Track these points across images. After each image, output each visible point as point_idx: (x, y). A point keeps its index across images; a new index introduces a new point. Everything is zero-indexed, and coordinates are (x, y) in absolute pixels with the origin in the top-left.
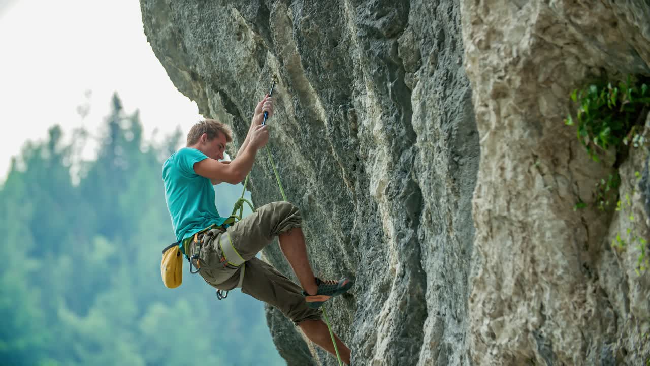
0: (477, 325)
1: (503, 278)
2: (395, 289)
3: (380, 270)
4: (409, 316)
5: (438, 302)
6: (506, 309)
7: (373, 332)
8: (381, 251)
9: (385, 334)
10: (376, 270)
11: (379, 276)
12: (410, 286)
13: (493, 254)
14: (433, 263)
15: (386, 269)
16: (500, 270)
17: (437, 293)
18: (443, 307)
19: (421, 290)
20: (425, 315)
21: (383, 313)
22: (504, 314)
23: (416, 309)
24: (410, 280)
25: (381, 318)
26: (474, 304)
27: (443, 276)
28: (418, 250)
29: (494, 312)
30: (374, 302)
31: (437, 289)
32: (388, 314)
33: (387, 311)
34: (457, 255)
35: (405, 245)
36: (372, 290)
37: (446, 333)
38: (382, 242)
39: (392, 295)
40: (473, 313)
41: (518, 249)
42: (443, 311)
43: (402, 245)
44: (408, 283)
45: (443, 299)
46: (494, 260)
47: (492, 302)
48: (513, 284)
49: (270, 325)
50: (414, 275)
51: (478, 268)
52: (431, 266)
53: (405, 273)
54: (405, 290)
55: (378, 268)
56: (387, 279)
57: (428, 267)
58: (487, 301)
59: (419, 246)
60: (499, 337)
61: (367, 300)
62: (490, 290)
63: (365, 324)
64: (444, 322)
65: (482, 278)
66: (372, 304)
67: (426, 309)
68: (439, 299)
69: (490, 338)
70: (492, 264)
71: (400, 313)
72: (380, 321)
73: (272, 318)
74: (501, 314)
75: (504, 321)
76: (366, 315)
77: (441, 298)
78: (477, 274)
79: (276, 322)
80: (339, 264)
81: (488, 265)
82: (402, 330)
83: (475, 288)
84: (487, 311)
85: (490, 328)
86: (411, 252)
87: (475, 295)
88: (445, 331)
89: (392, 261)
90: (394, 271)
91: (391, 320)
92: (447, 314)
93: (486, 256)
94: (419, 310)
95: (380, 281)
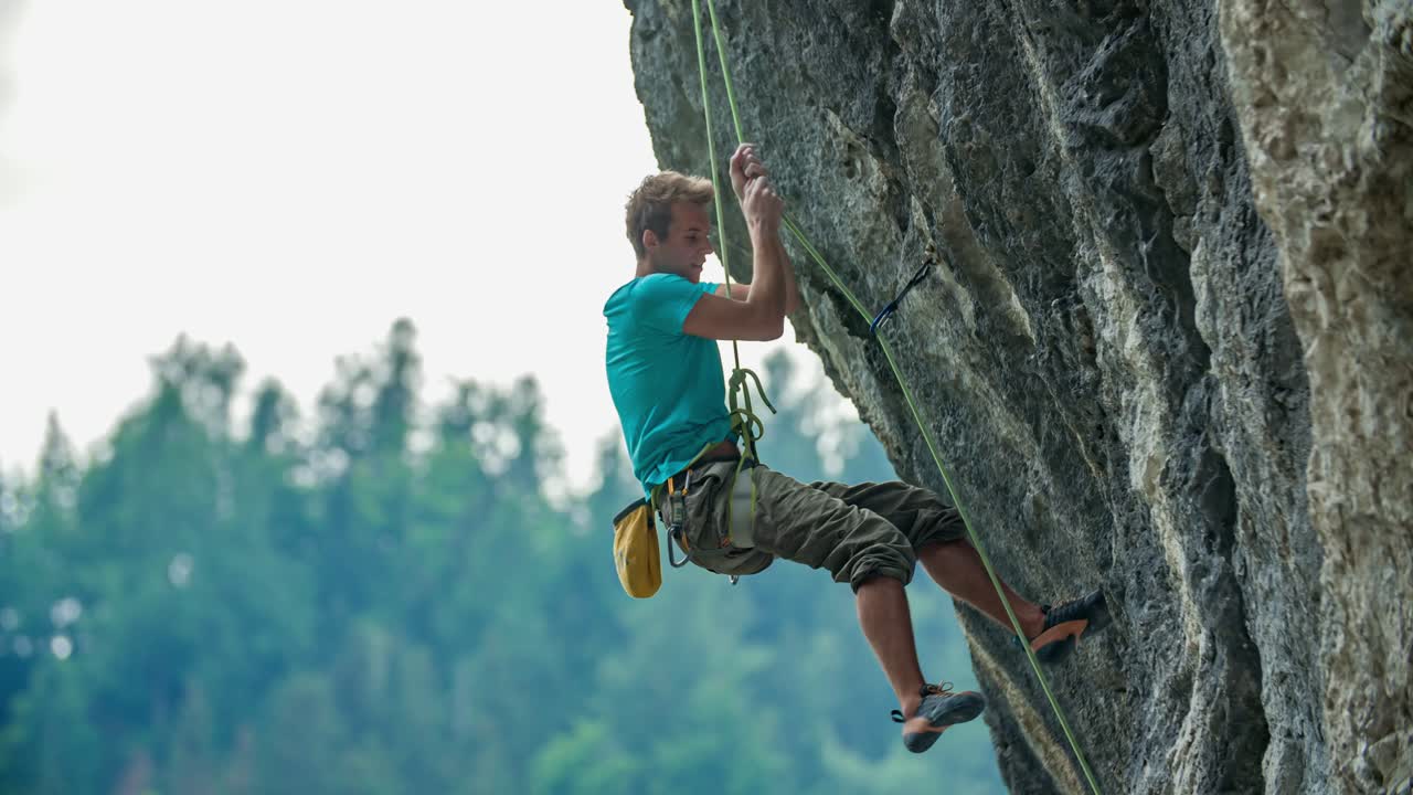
0: (1345, 756)
1: (1385, 649)
2: (1199, 690)
3: (1167, 649)
4: (1232, 746)
5: (1285, 708)
6: (1400, 717)
7: (1165, 785)
8: (1167, 607)
9: (1187, 788)
10: (1160, 651)
11: (1167, 663)
12: (1228, 678)
13: (1358, 599)
14: (1269, 626)
15: (1179, 647)
16: (1377, 634)
17: (1282, 690)
18: (1297, 719)
19: (1253, 685)
20: (1265, 739)
21: (1181, 743)
22: (1396, 727)
23: (1246, 728)
24: (1226, 667)
25: (1177, 754)
26: (1335, 712)
27: (1289, 652)
28: (1237, 599)
29: (1374, 723)
30: (1162, 721)
31: (1282, 681)
32: (1190, 744)
33: (1188, 737)
34: (1305, 606)
35: (1209, 590)
36: (1156, 693)
37: (1308, 776)
38: (1169, 589)
39: (1196, 701)
40: (1333, 730)
41: (1407, 585)
42: (1297, 729)
43: (1203, 591)
44: (1223, 674)
45: (1295, 702)
46: (1362, 611)
47: (1368, 703)
48: (1405, 661)
49: (1007, 779)
50: (1234, 654)
51: (1336, 633)
52: (1266, 633)
53: (1215, 653)
54: (1218, 689)
55: (1165, 645)
56: (1183, 668)
57: (1261, 634)
58: (1356, 704)
59: (1238, 591)
60: (1389, 779)
61: (1149, 716)
62: (1361, 677)
63: (1148, 769)
64: (1301, 750)
65: (1344, 652)
66: (1159, 726)
67: (1266, 726)
68: (1287, 703)
69: (1373, 782)
70: (1359, 621)
71: (1213, 739)
72: (1176, 759)
73: (1011, 767)
74: (1389, 728)
75: (1397, 741)
76: (1149, 750)
77: (1290, 700)
78: (1334, 645)
79: (1020, 775)
80: (1115, 640)
81: (1352, 625)
82: (1221, 776)
83: (1333, 675)
84: (1360, 724)
85: (1370, 761)
86: (1222, 606)
87: (1335, 691)
88: (1306, 770)
89: (1190, 629)
90: (1195, 648)
91: (1196, 756)
92: (1305, 734)
93: (1346, 605)
94: (1253, 729)
95: (1170, 674)
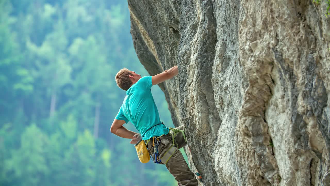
0: (243, 45)
1: (256, 21)
2: (200, 28)
3: (192, 18)
4: (208, 42)
5: (222, 33)
6: (258, 37)
7: (189, 50)
8: (192, 8)
9: (195, 51)
10: (190, 18)
11: (192, 21)
12: (208, 26)
13: (251, 8)
14: (220, 14)
15: (195, 17)
16: (254, 17)
17: (222, 29)
18: (225, 36)
19: (214, 28)
20: (216, 41)
21: (194, 40)
22: (257, 39)
23: (211, 37)
24: (208, 23)
25: (193, 43)
26: (241, 35)
27: (225, 20)
28: (211, 6)
29: (252, 38)
30: (189, 35)
31: (222, 27)
32: (197, 41)
33: (196, 39)
34: (232, 9)
35: (205, 4)
36: (188, 28)
37: (227, 50)
38: (193, 3)
39: (199, 30)
40: (241, 39)
41: (264, 5)
42: (225, 38)
43: (203, 4)
44: (207, 24)
45: (225, 32)
46: (251, 11)
47: (251, 33)
48: (261, 24)
49: (135, 48)
50: (210, 20)
51: (243, 16)
52: (219, 15)
53: (205, 19)
54: (205, 28)
55: (191, 16)
56: (196, 22)
57: (217, 16)
58: (248, 33)
59: (212, 5)
60: (254, 51)
61: (185, 33)
62: (250, 27)
63: (185, 46)
64: (226, 44)
65: (245, 20)
66: (188, 36)
67: (216, 37)
68: (223, 32)
69: (250, 52)
70: (250, 13)
71: (203, 40)
72: (192, 44)
73: (137, 44)
74: (255, 39)
75: (257, 43)
76: (185, 41)
77: (224, 32)
78: (243, 19)
79: (139, 46)
80: (171, 15)
81: (248, 14)
82: (204, 49)
83: (242, 26)
84: (248, 38)
85: (250, 47)
86: (208, 8)
87: (242, 30)
88: (227, 49)
89: (198, 13)
90: (199, 18)
91: (198, 44)
92: (227, 40)
93: (247, 9)
94: (213, 38)
95: (192, 23)
